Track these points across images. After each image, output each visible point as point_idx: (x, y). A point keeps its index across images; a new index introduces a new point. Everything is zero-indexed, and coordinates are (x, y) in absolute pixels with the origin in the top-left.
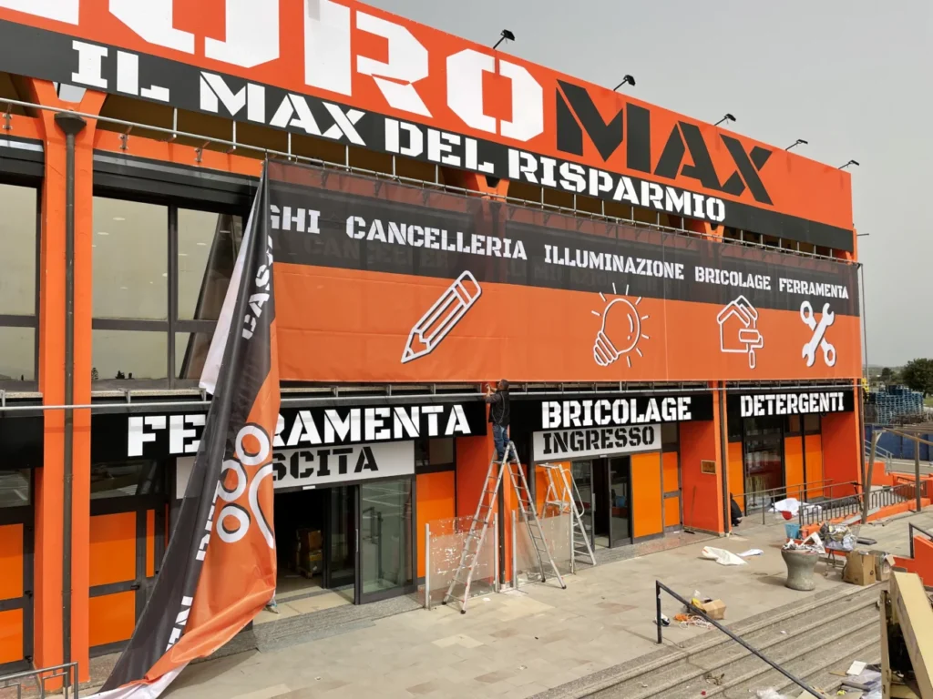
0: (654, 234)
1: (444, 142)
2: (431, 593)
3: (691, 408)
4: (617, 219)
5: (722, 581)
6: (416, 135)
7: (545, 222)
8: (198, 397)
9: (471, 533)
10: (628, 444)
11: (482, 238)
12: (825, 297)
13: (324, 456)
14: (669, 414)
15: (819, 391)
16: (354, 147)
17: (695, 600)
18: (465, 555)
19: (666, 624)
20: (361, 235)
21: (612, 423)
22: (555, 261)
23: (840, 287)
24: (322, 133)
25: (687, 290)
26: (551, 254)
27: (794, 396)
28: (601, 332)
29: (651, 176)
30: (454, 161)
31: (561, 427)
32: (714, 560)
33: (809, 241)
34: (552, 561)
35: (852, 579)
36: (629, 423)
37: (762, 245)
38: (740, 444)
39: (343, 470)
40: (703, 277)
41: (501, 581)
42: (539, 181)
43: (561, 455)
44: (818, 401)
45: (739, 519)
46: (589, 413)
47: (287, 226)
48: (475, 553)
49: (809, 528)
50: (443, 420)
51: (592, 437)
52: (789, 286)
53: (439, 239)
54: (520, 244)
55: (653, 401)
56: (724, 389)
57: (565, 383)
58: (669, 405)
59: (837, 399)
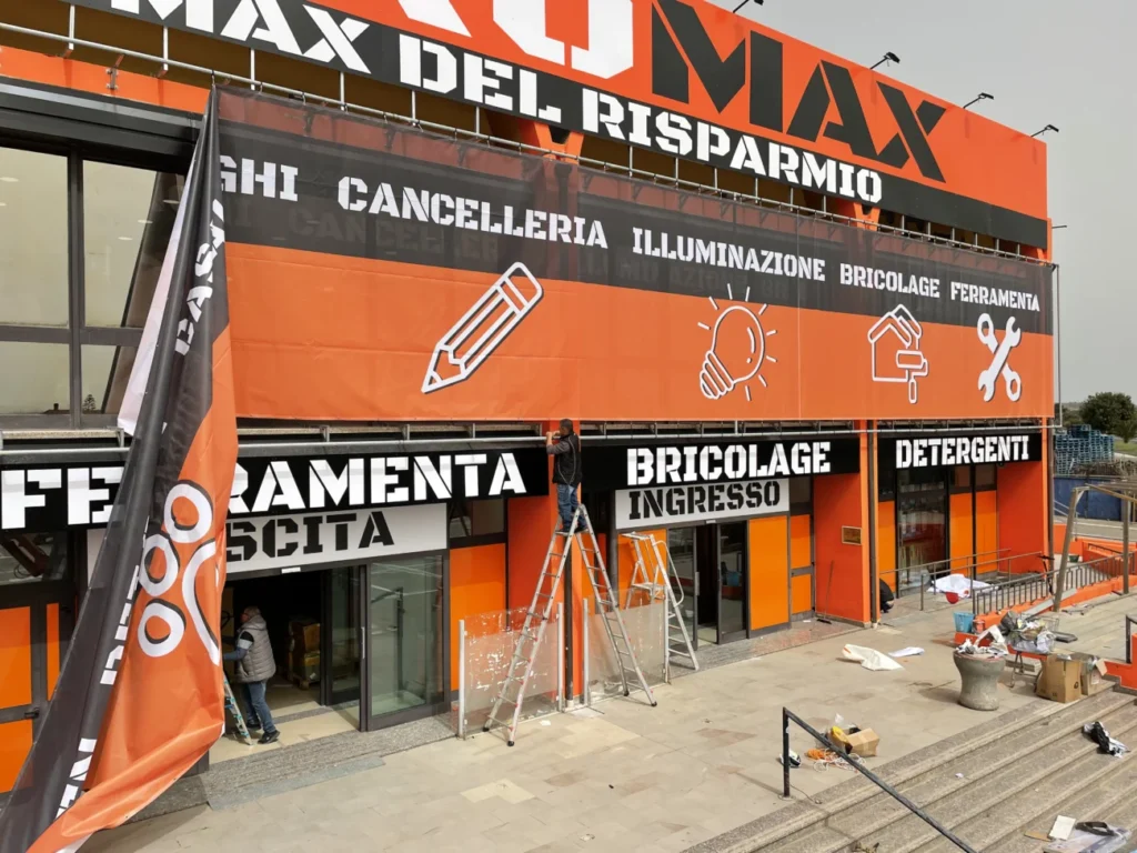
0: (786, 216)
1: (488, 73)
2: (466, 716)
3: (830, 457)
4: (736, 194)
5: (871, 695)
6: (446, 61)
7: (635, 197)
8: (113, 442)
9: (524, 631)
10: (745, 505)
11: (542, 216)
12: (1009, 307)
13: (313, 526)
14: (801, 465)
15: (997, 434)
16: (352, 76)
17: (836, 729)
18: (515, 663)
19: (796, 764)
20: (360, 205)
21: (723, 477)
22: (648, 251)
23: (1030, 296)
24: (303, 52)
25: (829, 296)
26: (642, 242)
27: (966, 440)
28: (711, 352)
29: (783, 136)
30: (503, 102)
31: (654, 482)
32: (858, 662)
33: (990, 234)
34: (637, 669)
35: (1050, 693)
36: (746, 477)
37: (930, 236)
38: (892, 503)
39: (342, 543)
40: (851, 278)
41: (568, 696)
42: (627, 136)
43: (653, 520)
44: (996, 447)
45: (889, 603)
46: (693, 464)
47: (248, 188)
48: (529, 661)
49: (986, 618)
50: (486, 474)
51: (697, 496)
52: (963, 292)
53: (477, 215)
54: (597, 226)
55: (780, 448)
56: (875, 431)
57: (659, 422)
58: (801, 453)
59: (1021, 444)
